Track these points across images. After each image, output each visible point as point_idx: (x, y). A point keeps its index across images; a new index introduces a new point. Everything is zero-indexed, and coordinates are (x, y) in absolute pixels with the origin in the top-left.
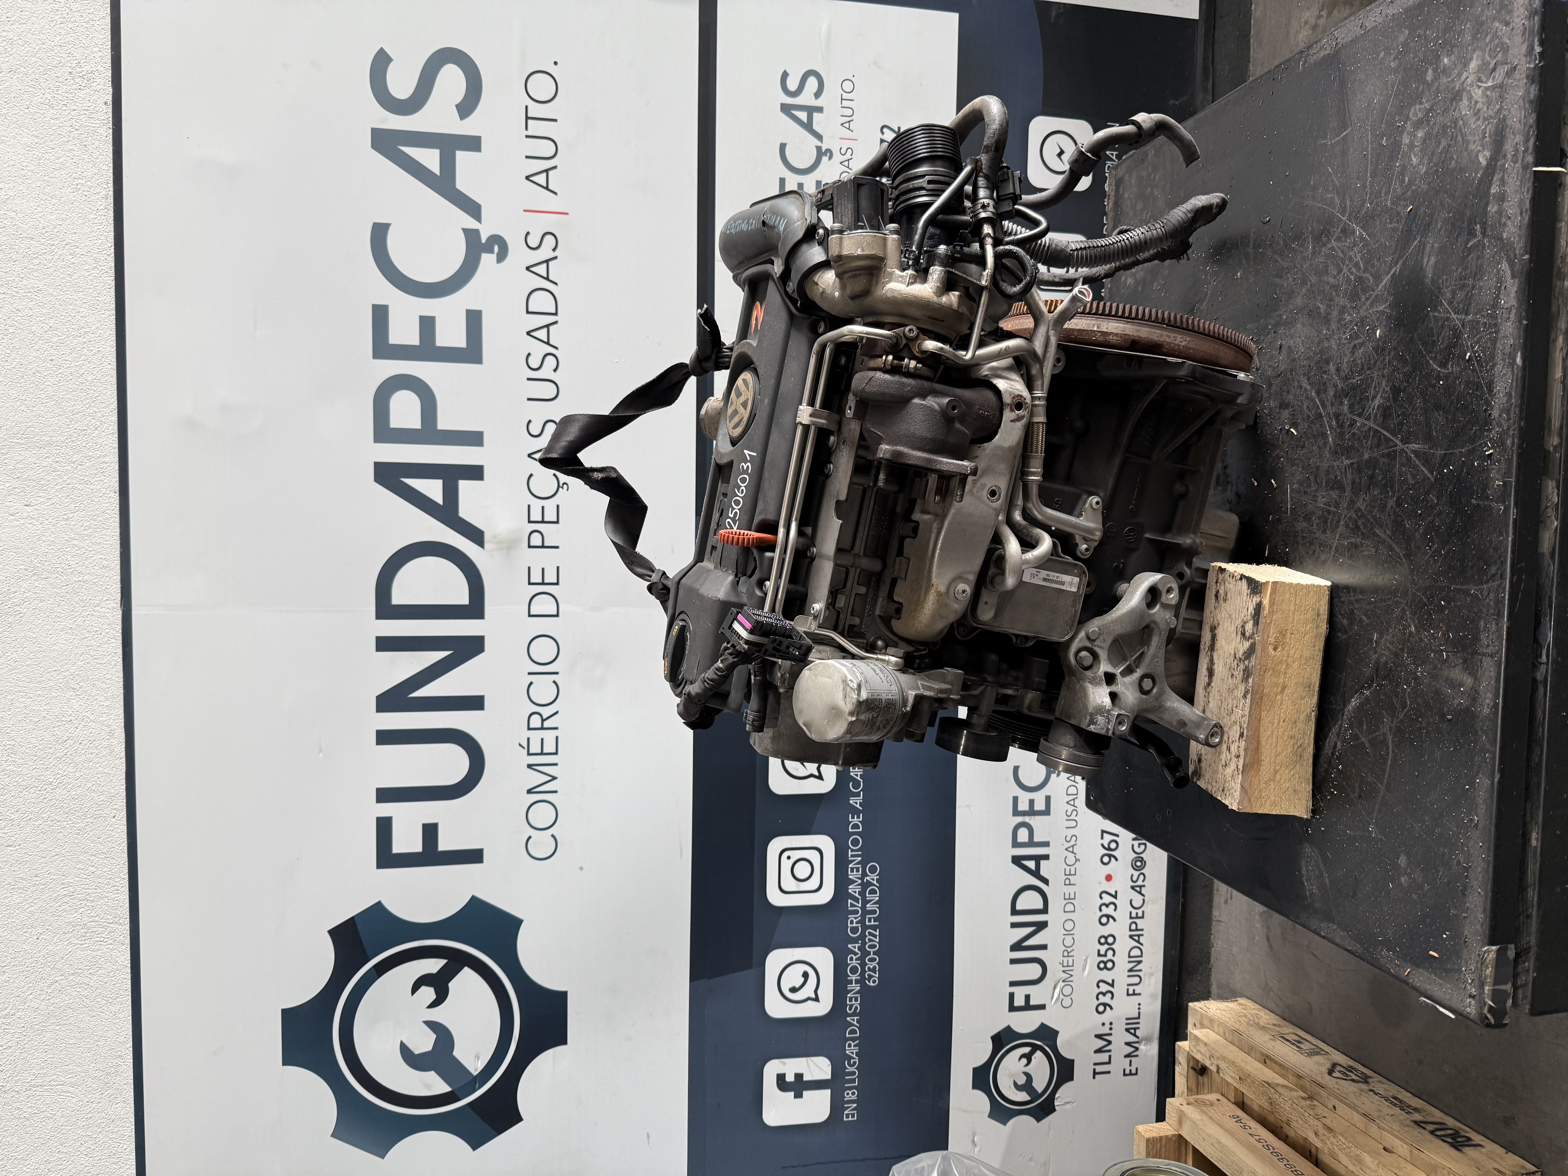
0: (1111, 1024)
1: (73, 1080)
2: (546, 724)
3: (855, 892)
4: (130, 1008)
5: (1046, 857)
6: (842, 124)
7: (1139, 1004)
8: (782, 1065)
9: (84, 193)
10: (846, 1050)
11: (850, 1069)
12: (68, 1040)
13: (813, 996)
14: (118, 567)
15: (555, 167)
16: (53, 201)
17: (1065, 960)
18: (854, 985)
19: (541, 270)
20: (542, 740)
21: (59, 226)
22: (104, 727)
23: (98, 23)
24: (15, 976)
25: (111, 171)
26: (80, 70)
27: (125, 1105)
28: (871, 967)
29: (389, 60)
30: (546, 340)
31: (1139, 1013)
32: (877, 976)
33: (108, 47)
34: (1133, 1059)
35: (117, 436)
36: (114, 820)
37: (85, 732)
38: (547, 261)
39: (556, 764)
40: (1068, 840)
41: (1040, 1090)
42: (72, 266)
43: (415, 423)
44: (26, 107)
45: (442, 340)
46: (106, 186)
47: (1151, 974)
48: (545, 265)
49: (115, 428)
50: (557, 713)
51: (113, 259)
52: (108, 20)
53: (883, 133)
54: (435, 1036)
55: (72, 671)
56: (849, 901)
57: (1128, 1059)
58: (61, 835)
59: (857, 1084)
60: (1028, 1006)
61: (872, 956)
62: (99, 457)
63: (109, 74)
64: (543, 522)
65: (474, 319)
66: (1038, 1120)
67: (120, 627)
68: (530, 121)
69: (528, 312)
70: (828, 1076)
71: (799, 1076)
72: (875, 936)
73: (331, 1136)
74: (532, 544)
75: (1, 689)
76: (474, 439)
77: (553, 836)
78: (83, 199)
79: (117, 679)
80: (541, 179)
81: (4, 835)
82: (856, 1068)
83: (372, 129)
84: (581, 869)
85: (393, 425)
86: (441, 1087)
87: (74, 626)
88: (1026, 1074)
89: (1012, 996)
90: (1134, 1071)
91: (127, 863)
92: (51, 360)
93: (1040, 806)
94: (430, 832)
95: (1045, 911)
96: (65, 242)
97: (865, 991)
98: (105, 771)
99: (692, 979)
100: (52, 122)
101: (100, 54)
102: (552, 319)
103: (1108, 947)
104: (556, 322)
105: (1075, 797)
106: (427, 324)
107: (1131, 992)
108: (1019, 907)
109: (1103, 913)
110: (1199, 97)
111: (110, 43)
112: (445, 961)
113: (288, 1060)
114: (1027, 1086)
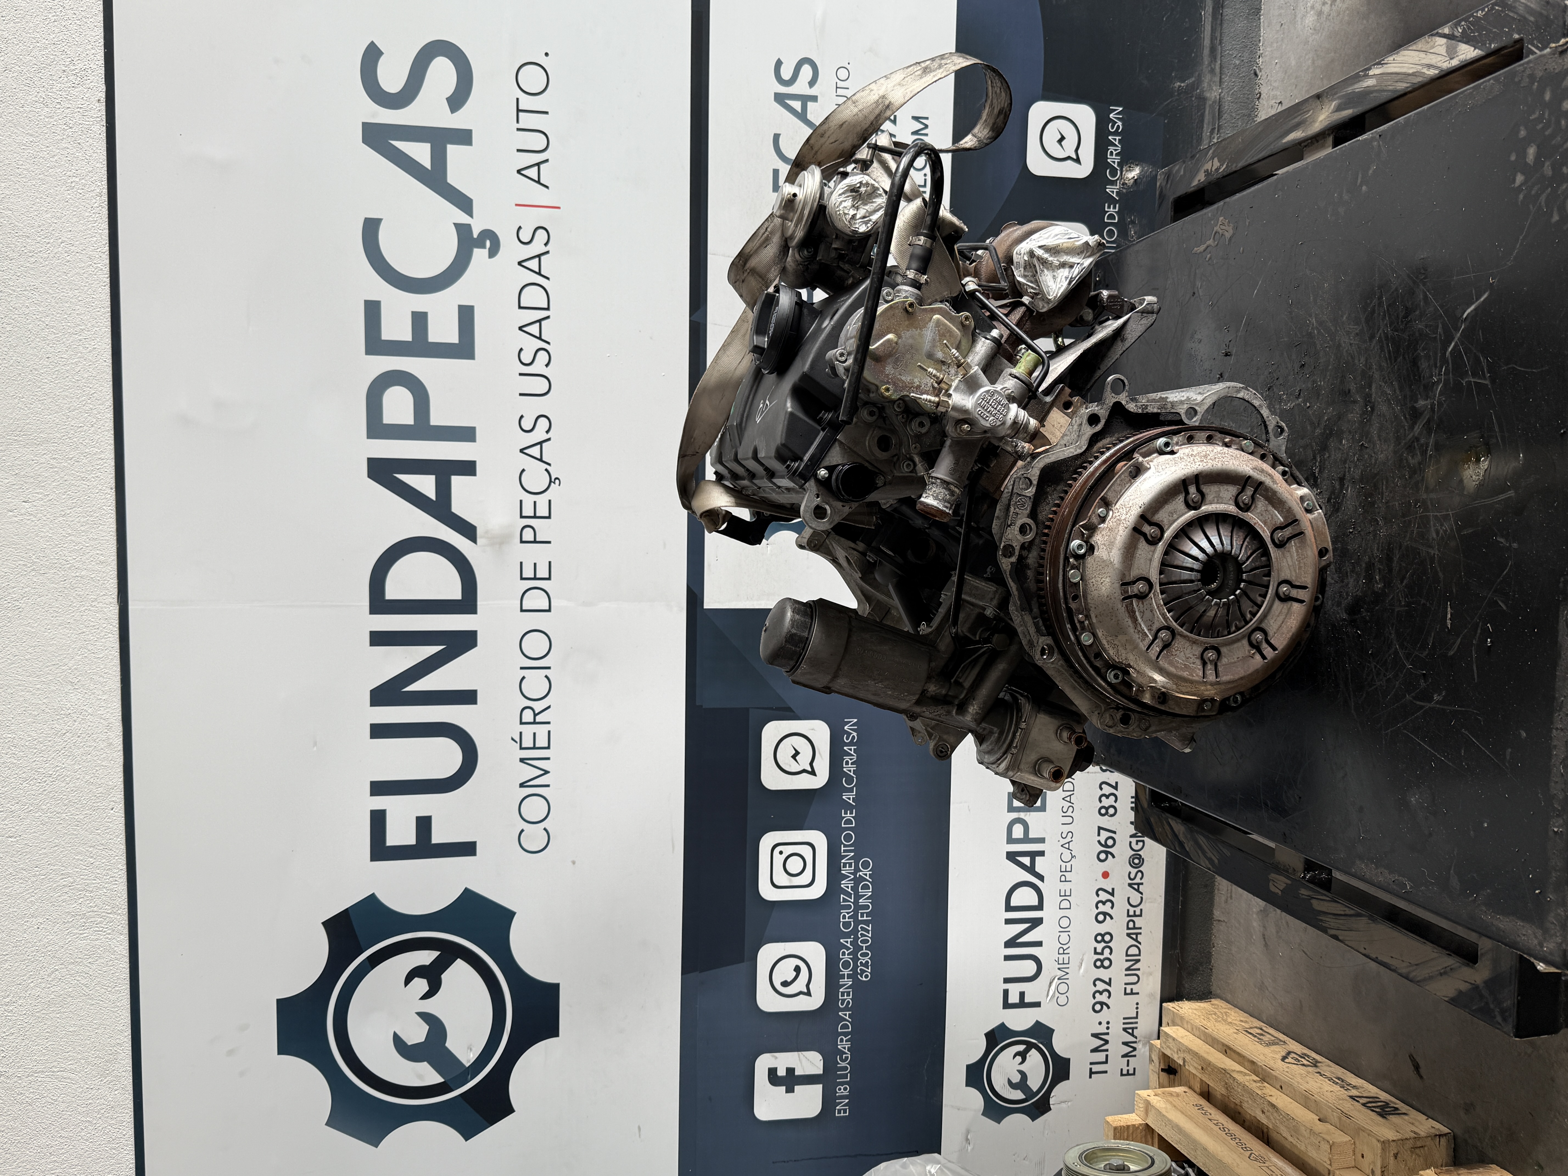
0: (1108, 1023)
1: (73, 1067)
2: (538, 719)
3: (848, 887)
4: (129, 996)
5: (1042, 853)
7: (1137, 1003)
8: (773, 1059)
9: (79, 191)
10: (838, 1045)
11: (843, 1064)
12: (68, 1028)
13: (805, 990)
14: (115, 562)
15: (547, 161)
16: (48, 200)
17: (1061, 957)
18: (846, 980)
19: (533, 264)
20: (534, 734)
21: (54, 225)
22: (102, 721)
23: (91, 20)
24: (16, 964)
25: (106, 169)
26: (74, 68)
27: (123, 1092)
28: (864, 962)
29: (381, 53)
30: (538, 335)
31: (1137, 1012)
32: (869, 971)
33: (100, 45)
34: (1130, 1059)
35: (113, 433)
36: (112, 812)
37: (84, 726)
38: (539, 256)
39: (548, 759)
40: (1064, 836)
41: (1035, 1089)
42: (68, 264)
43: (408, 418)
44: (21, 105)
45: (434, 336)
46: (100, 184)
47: (1149, 974)
48: (537, 259)
49: (110, 424)
50: (549, 707)
51: (108, 257)
52: (101, 17)
54: (428, 1027)
55: (70, 665)
56: (842, 896)
57: (1125, 1059)
58: (61, 826)
59: (849, 1080)
60: (1022, 1004)
61: (864, 951)
62: (95, 454)
63: (102, 71)
64: (535, 517)
65: (466, 315)
66: (1033, 1118)
67: (117, 622)
68: (521, 114)
69: (520, 307)
70: (819, 1070)
71: (790, 1071)
72: (868, 931)
73: (326, 1124)
74: (524, 539)
75: (2, 682)
76: (467, 434)
77: (545, 829)
78: (78, 197)
79: (114, 673)
80: (533, 173)
81: (5, 827)
82: (848, 1064)
83: (364, 124)
84: (574, 863)
85: (387, 420)
86: (433, 1078)
87: (72, 621)
88: (1020, 1072)
89: (1006, 993)
90: (1130, 1072)
91: (125, 854)
92: (48, 358)
94: (424, 824)
95: (1040, 907)
96: (60, 240)
97: (857, 985)
98: (103, 764)
99: (684, 972)
100: (47, 120)
101: (93, 51)
102: (544, 314)
103: (1105, 945)
104: (548, 317)
105: (1072, 793)
106: (420, 320)
107: (1128, 991)
108: (1013, 903)
109: (1099, 910)
110: (1207, 78)
111: (102, 40)
112: (439, 953)
113: (283, 1050)
114: (1022, 1084)
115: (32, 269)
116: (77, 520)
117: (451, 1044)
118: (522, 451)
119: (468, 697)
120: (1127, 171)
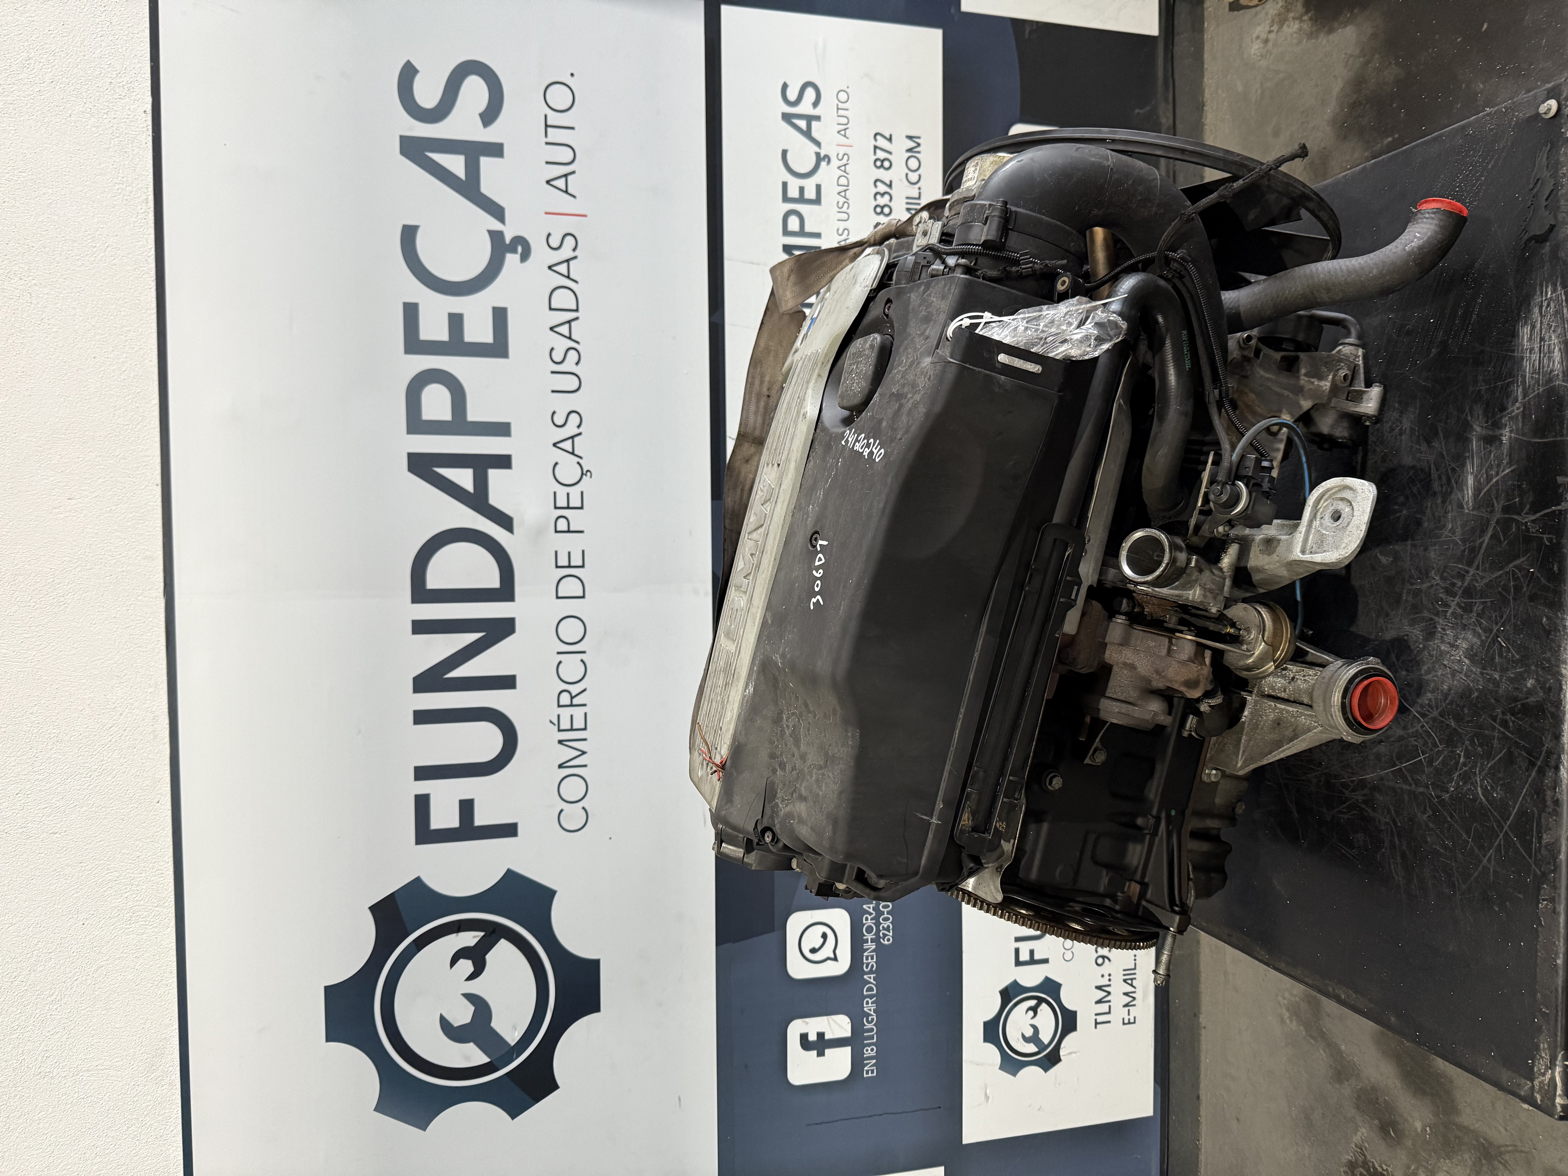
0: (1110, 974)
1: (118, 1064)
2: (575, 701)
6: (838, 132)
7: (1135, 955)
8: (805, 1024)
9: (125, 198)
10: (864, 1007)
11: (869, 1026)
13: (832, 956)
14: (161, 557)
15: (573, 172)
18: (870, 944)
19: (563, 269)
20: (572, 716)
21: (100, 229)
22: (148, 714)
23: (137, 36)
26: (120, 81)
27: (171, 1087)
28: (885, 926)
29: (415, 72)
30: (568, 335)
31: (1135, 964)
32: (891, 934)
33: (146, 60)
34: (1130, 1008)
35: (158, 430)
36: (158, 804)
37: (129, 719)
38: (568, 261)
39: (585, 740)
41: (1046, 1042)
42: (114, 267)
43: (446, 415)
45: (470, 336)
46: (145, 192)
48: (566, 264)
50: (585, 690)
52: (147, 33)
53: (875, 139)
54: (473, 1008)
55: (116, 659)
57: (1127, 1009)
59: (875, 1040)
60: (1032, 961)
61: (887, 915)
62: (141, 451)
63: (148, 83)
64: (568, 508)
65: (500, 316)
66: (1045, 1070)
67: (163, 616)
68: (549, 129)
69: (551, 309)
70: (848, 1034)
71: (821, 1035)
73: (375, 1110)
74: (559, 529)
76: (502, 429)
77: (583, 808)
78: (124, 203)
80: (561, 183)
82: (874, 1025)
83: (401, 137)
84: (610, 838)
85: (425, 415)
86: (480, 1058)
88: (1033, 1026)
89: (1017, 951)
90: (1132, 1020)
92: (95, 358)
94: (467, 807)
96: (107, 245)
97: (880, 949)
98: (150, 756)
99: (718, 944)
101: (139, 66)
102: (574, 315)
104: (577, 317)
106: (456, 321)
110: (1161, 107)
111: (149, 55)
112: (482, 934)
113: (331, 1037)
114: (1035, 1038)
116: (123, 516)
117: (496, 1024)
118: (555, 445)
119: (507, 682)
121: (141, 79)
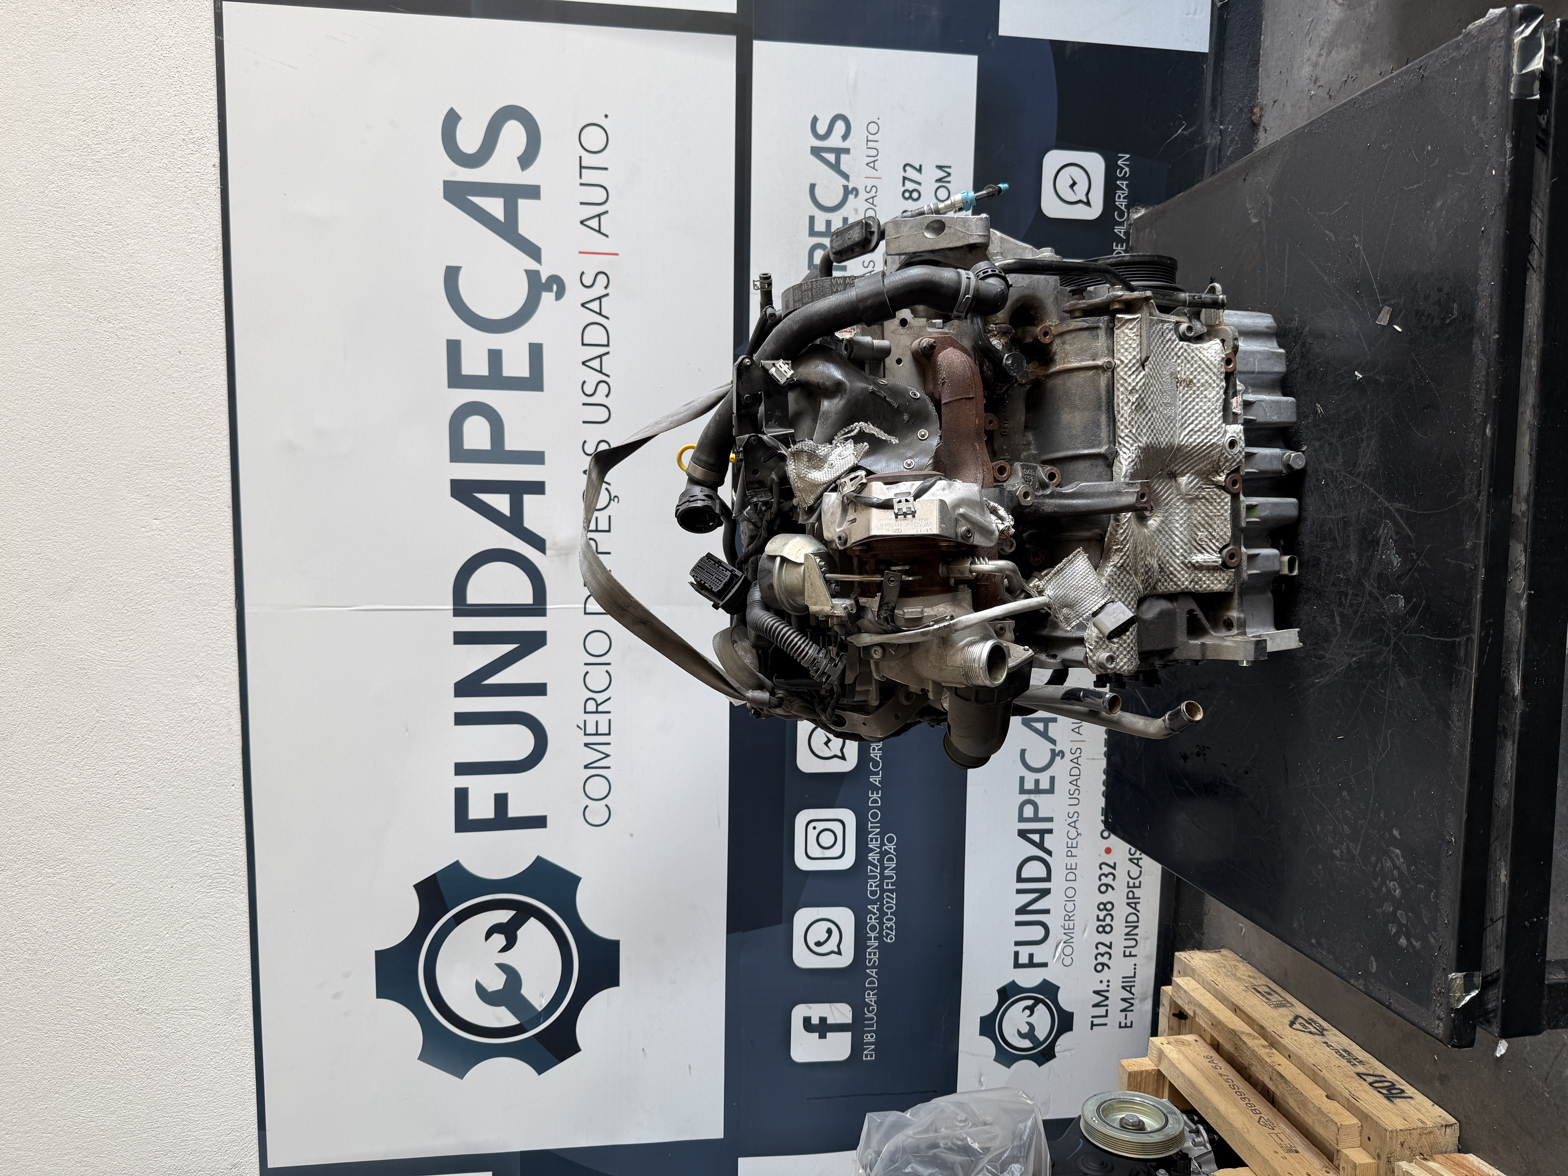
0: (1108, 981)
1: (203, 1006)
2: (600, 709)
3: (874, 859)
4: (249, 947)
5: (1050, 831)
6: (867, 164)
7: (1135, 965)
8: (808, 1009)
9: (198, 246)
10: (865, 998)
11: (870, 1015)
13: (836, 950)
14: (233, 572)
15: (606, 212)
16: (172, 254)
17: (1067, 923)
18: (873, 941)
19: (595, 306)
20: (597, 722)
22: (223, 709)
23: (206, 94)
24: (154, 918)
25: (221, 226)
26: (192, 137)
28: (889, 926)
29: (459, 118)
30: (599, 369)
31: (1135, 972)
32: (894, 934)
33: (215, 116)
34: (1128, 1013)
35: (229, 458)
36: (233, 787)
37: (208, 713)
38: (600, 298)
39: (609, 744)
40: (1071, 816)
41: (1041, 1039)
43: (485, 444)
45: (508, 371)
46: (215, 239)
47: (1147, 938)
48: (598, 301)
49: (227, 451)
50: (609, 699)
51: (223, 304)
52: (215, 92)
53: (905, 171)
54: (505, 977)
55: (196, 661)
56: (869, 867)
57: (1124, 1013)
58: (189, 800)
59: (875, 1028)
60: (1031, 964)
61: (889, 916)
62: (214, 477)
63: (216, 139)
64: (597, 531)
65: (536, 351)
66: (1040, 1064)
67: (235, 623)
68: (583, 170)
69: (583, 344)
70: (849, 1020)
71: (823, 1020)
72: (892, 899)
73: (419, 1059)
76: (537, 458)
77: (606, 806)
78: (197, 251)
79: (233, 668)
80: (594, 223)
81: (142, 800)
82: (875, 1015)
83: (445, 182)
84: (632, 835)
85: (468, 446)
86: (511, 1020)
87: (197, 623)
88: (1029, 1024)
89: (1016, 954)
90: (1129, 1024)
91: (244, 825)
92: (173, 393)
93: (1045, 785)
94: (501, 801)
95: (1048, 879)
97: (883, 946)
98: (225, 746)
99: (729, 932)
100: (170, 183)
101: (209, 122)
102: (605, 350)
103: (1106, 912)
104: (608, 353)
105: (1078, 777)
106: (495, 357)
107: (1127, 953)
108: (1024, 875)
109: (1102, 882)
110: (1208, 126)
111: (216, 112)
112: (515, 912)
113: (381, 993)
114: (1030, 1035)
115: (159, 315)
116: (200, 534)
117: (525, 991)
119: (539, 689)
120: (1134, 213)
121: (210, 135)
